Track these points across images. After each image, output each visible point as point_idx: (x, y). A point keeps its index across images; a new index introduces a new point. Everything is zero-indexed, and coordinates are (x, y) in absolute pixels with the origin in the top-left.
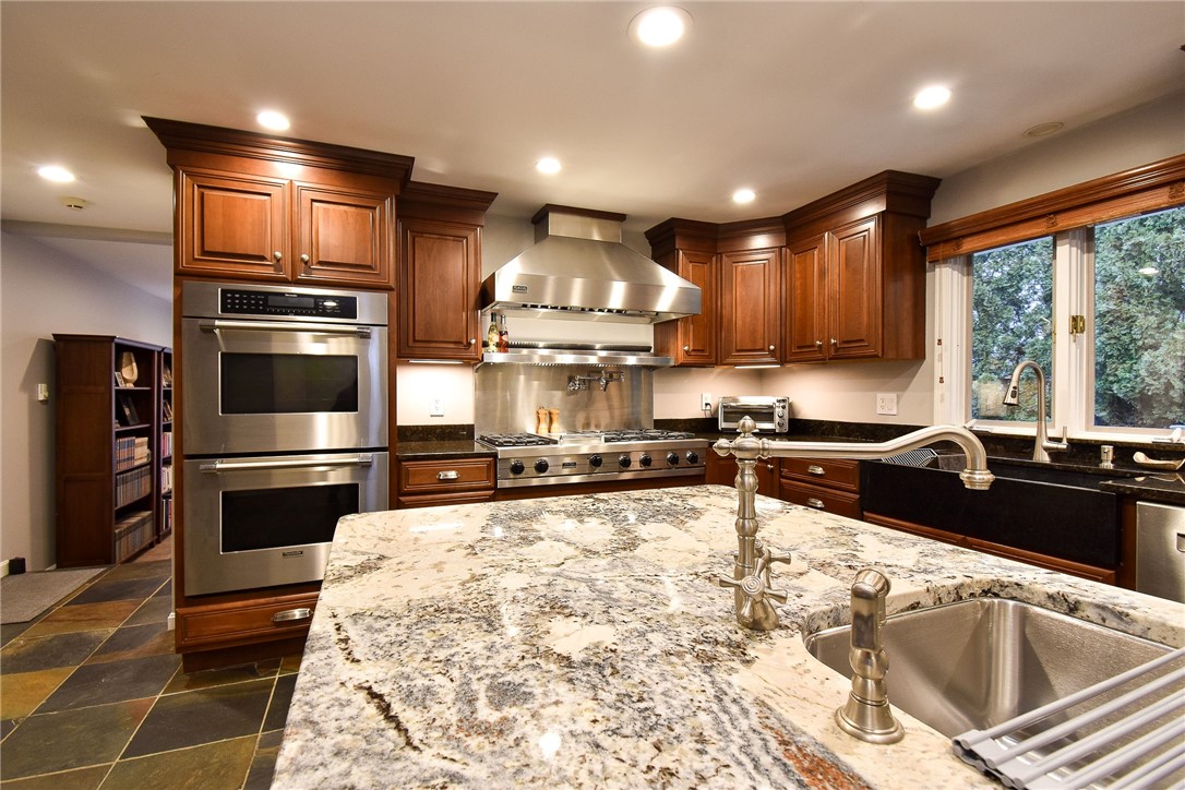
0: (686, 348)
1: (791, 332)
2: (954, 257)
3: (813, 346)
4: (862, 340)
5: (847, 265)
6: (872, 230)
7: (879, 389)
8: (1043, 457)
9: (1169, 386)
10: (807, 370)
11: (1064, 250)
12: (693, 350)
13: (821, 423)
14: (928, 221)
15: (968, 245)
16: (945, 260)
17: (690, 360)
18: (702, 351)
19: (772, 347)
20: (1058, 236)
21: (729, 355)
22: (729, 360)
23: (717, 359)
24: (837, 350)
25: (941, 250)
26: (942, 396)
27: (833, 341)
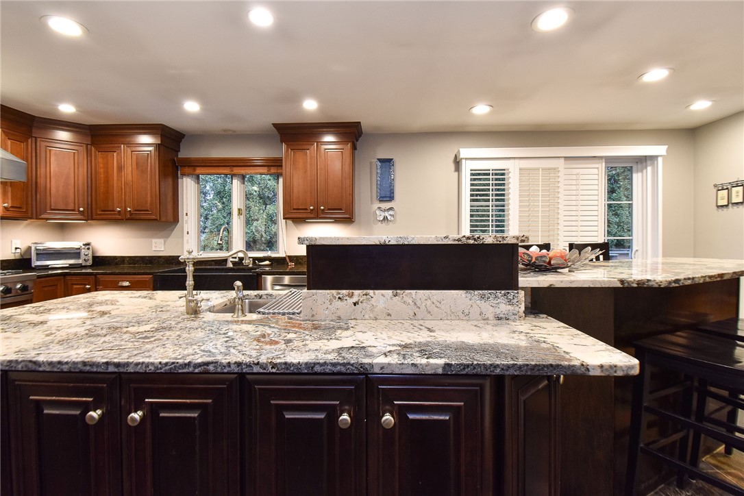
0: (6, 205)
1: (96, 200)
2: (193, 174)
3: (114, 211)
4: (148, 210)
5: (137, 168)
6: (153, 152)
7: (153, 237)
8: (230, 265)
9: (262, 236)
10: (106, 224)
11: (235, 181)
12: (11, 207)
13: (115, 258)
14: (179, 153)
15: (198, 171)
16: (188, 175)
17: (8, 214)
18: (20, 208)
19: (81, 209)
20: (233, 176)
21: (45, 212)
22: (43, 216)
23: (32, 214)
24: (131, 214)
25: (187, 170)
26: (188, 240)
27: (129, 209)
